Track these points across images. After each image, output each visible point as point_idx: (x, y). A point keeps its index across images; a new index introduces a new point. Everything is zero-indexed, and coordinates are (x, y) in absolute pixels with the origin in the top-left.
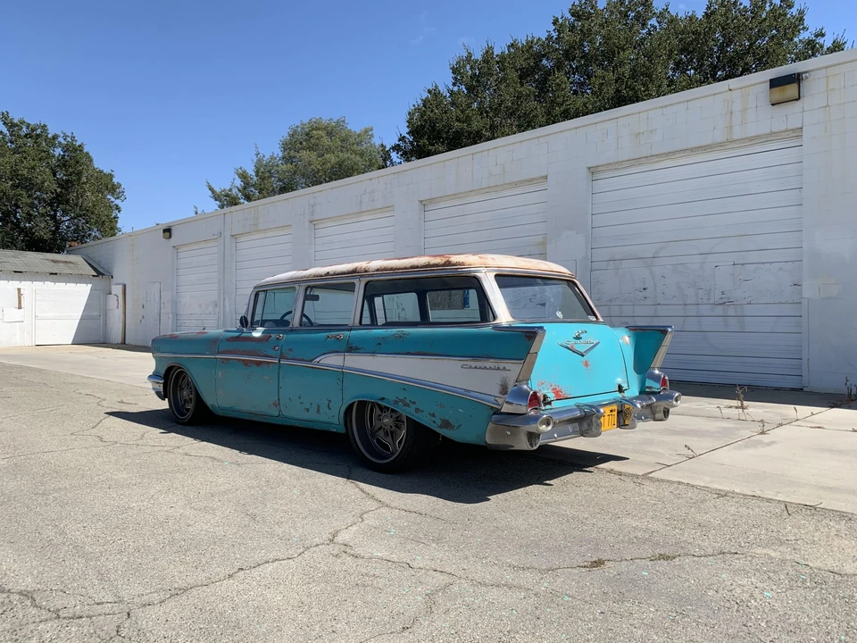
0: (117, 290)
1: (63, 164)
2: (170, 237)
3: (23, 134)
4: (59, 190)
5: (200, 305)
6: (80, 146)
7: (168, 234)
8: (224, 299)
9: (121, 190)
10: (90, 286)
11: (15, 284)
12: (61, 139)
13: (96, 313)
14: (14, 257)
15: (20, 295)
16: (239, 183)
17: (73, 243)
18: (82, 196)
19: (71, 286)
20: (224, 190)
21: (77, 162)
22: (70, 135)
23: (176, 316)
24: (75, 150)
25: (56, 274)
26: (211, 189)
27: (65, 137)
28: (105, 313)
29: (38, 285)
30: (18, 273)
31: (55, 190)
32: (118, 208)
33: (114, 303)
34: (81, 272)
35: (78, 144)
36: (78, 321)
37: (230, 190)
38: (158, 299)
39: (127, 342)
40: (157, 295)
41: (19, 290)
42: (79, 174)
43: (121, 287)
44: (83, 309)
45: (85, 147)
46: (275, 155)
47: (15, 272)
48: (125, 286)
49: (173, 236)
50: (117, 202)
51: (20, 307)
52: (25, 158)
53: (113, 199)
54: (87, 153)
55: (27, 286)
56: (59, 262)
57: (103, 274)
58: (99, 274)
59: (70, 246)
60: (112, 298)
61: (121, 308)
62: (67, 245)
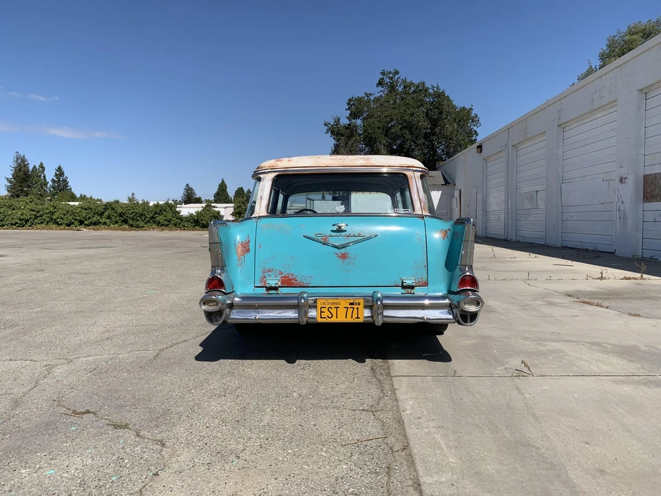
0: (457, 194)
2: (481, 152)
3: (411, 91)
5: (497, 204)
7: (479, 149)
8: (508, 199)
9: (477, 119)
10: (440, 192)
12: (431, 91)
13: (444, 211)
22: (436, 86)
23: (486, 212)
24: (439, 96)
27: (433, 87)
28: (450, 211)
32: (476, 133)
33: (455, 203)
35: (441, 91)
38: (475, 199)
40: (475, 197)
43: (458, 191)
45: (445, 92)
46: (593, 67)
48: (461, 192)
49: (483, 151)
50: (475, 128)
53: (472, 127)
54: (447, 96)
57: (449, 183)
58: (447, 182)
59: (439, 164)
60: (454, 200)
61: (459, 207)
62: (437, 164)
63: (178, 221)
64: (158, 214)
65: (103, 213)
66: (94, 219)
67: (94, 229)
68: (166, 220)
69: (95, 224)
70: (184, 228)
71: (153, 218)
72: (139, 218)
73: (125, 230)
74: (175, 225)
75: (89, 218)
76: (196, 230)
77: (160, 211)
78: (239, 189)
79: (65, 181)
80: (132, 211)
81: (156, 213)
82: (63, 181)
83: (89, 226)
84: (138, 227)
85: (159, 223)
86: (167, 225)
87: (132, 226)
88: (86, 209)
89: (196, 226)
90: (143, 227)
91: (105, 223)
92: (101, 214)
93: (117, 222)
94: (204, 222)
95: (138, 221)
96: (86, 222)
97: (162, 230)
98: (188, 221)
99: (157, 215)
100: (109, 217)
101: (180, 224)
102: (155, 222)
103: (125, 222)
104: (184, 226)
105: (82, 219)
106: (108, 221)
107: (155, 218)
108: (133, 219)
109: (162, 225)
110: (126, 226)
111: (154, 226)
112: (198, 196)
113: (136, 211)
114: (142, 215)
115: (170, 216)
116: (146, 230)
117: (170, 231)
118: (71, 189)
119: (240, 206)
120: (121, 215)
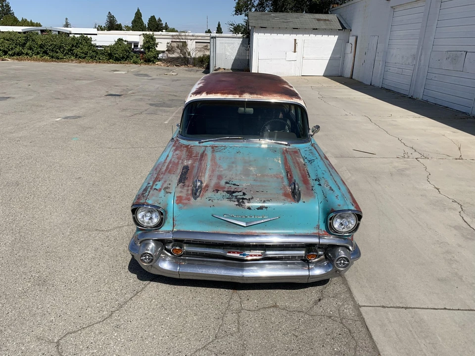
0: (352, 40)
5: (403, 57)
8: (421, 54)
10: (337, 37)
11: (294, 36)
13: (338, 56)
15: (295, 43)
17: (335, 6)
19: (325, 37)
23: (386, 63)
25: (317, 29)
28: (344, 56)
29: (306, 37)
30: (296, 30)
33: (349, 49)
34: (335, 27)
36: (327, 61)
38: (375, 48)
39: (353, 78)
40: (375, 46)
41: (295, 40)
43: (354, 38)
44: (331, 53)
47: (294, 28)
48: (357, 37)
51: (295, 52)
55: (300, 37)
56: (321, 20)
57: (345, 28)
58: (344, 28)
59: (333, 7)
60: (349, 46)
61: (353, 53)
62: (331, 7)
63: (94, 54)
64: (76, 46)
65: (25, 44)
66: (17, 50)
67: (17, 59)
68: (83, 53)
69: (19, 54)
70: (99, 61)
71: (70, 50)
72: (58, 50)
73: (46, 61)
74: (92, 57)
75: (12, 49)
76: (111, 63)
77: (77, 44)
78: (151, 17)
79: (7, 6)
80: (51, 43)
81: (73, 46)
82: (6, 6)
83: (13, 56)
84: (58, 58)
85: (77, 55)
86: (84, 58)
87: (52, 57)
88: (8, 40)
89: (111, 59)
90: (63, 59)
91: (27, 54)
92: (23, 45)
93: (38, 53)
94: (117, 55)
95: (57, 52)
96: (10, 53)
97: (80, 62)
98: (103, 54)
99: (74, 48)
100: (30, 49)
101: (96, 56)
102: (73, 54)
103: (45, 53)
104: (100, 59)
105: (6, 49)
106: (30, 52)
107: (73, 50)
108: (53, 51)
109: (80, 57)
110: (47, 57)
111: (72, 58)
112: (118, 23)
113: (55, 43)
114: (60, 47)
115: (86, 49)
116: (65, 62)
117: (87, 63)
118: (13, 13)
119: (149, 42)
120: (41, 46)
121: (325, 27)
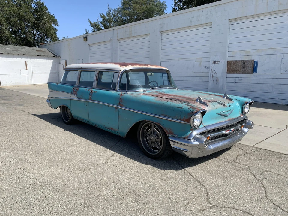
0: (63, 62)
1: (36, 11)
4: (36, 22)
6: (43, 3)
7: (86, 39)
9: (57, 22)
10: (52, 61)
11: (24, 60)
13: (55, 71)
14: (22, 49)
15: (26, 64)
16: (101, 20)
17: (42, 44)
18: (44, 24)
19: (45, 61)
20: (95, 23)
21: (42, 10)
24: (41, 5)
25: (39, 56)
26: (90, 22)
28: (58, 71)
29: (33, 60)
31: (34, 22)
32: (56, 30)
34: (48, 55)
35: (42, 2)
36: (49, 75)
37: (97, 23)
41: (26, 62)
42: (43, 15)
45: (44, 4)
47: (24, 55)
48: (66, 61)
49: (88, 40)
50: (56, 27)
51: (27, 69)
52: (22, 8)
53: (54, 26)
54: (45, 6)
55: (29, 61)
56: (39, 51)
57: (57, 56)
59: (41, 45)
60: (61, 66)
62: (40, 44)
121: (43, 55)
